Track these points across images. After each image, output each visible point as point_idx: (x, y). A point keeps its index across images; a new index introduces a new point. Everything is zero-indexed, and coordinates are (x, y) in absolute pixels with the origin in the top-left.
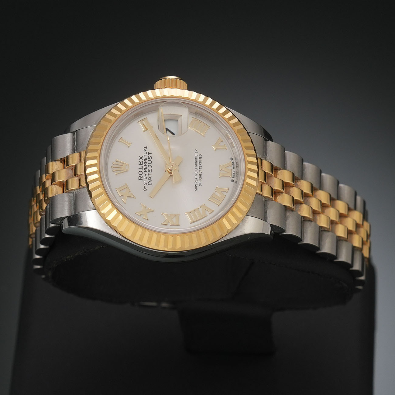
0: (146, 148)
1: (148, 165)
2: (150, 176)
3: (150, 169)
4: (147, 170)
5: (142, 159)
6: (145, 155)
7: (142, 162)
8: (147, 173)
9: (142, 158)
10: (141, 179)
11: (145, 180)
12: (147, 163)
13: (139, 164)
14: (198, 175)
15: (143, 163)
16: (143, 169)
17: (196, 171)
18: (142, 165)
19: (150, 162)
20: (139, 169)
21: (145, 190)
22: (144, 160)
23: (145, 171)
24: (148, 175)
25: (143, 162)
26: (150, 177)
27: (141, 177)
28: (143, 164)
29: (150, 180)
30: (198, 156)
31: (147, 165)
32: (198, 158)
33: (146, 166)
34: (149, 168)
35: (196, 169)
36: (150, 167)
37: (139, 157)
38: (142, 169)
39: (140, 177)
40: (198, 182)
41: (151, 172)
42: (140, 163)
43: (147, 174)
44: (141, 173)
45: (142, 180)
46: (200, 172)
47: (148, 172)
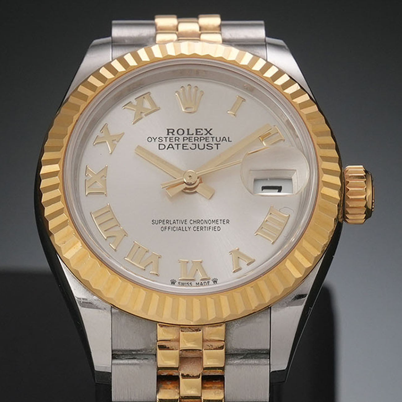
0: (227, 140)
1: (195, 144)
2: (175, 147)
3: (188, 147)
4: (187, 142)
5: (206, 134)
6: (214, 139)
7: (201, 133)
8: (181, 141)
9: (208, 134)
10: (168, 132)
11: (168, 139)
12: (199, 142)
13: (196, 130)
14: (181, 225)
15: (199, 136)
16: (188, 136)
17: (188, 222)
18: (195, 134)
19: (201, 147)
20: (188, 130)
21: (150, 139)
22: (205, 136)
23: (185, 139)
24: (178, 145)
25: (201, 136)
26: (173, 147)
27: (172, 133)
28: (197, 136)
29: (168, 147)
30: (217, 226)
31: (196, 142)
32: (213, 225)
33: (193, 140)
34: (190, 145)
35: (192, 222)
36: (193, 147)
37: (211, 129)
38: (188, 134)
39: (172, 131)
40: (168, 225)
41: (183, 149)
42: (198, 130)
43: (178, 143)
44: (181, 132)
45: (168, 134)
46: (187, 229)
47: (183, 145)
